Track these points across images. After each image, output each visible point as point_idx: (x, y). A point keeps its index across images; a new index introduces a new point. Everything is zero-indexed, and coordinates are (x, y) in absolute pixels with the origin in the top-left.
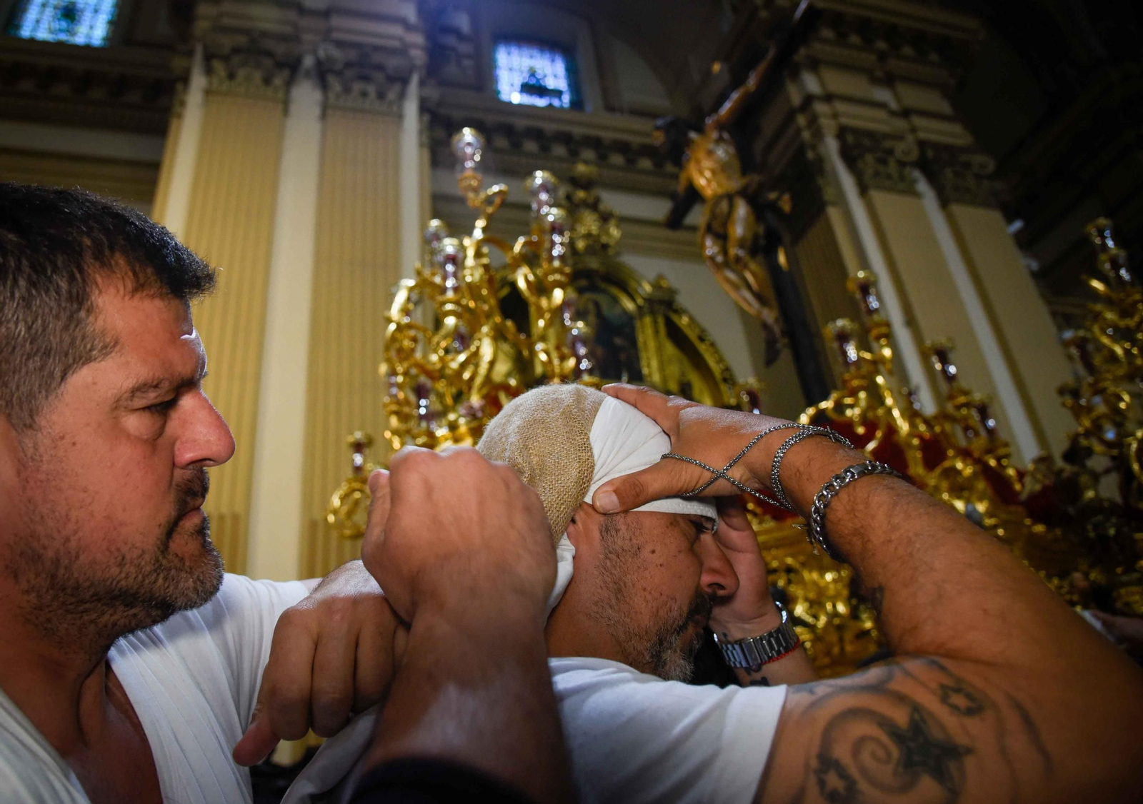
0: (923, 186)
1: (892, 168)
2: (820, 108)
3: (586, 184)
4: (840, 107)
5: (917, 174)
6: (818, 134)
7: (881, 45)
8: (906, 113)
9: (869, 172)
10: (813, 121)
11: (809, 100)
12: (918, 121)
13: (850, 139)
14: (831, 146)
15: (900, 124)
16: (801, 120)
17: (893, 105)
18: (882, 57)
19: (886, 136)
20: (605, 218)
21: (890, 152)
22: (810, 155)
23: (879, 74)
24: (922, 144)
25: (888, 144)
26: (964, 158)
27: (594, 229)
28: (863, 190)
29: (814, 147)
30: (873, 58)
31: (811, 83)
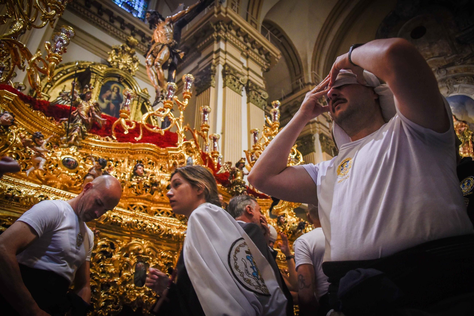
0: (244, 93)
1: (236, 83)
2: (221, 54)
3: (132, 46)
4: (228, 57)
5: (244, 89)
6: (218, 62)
7: (249, 45)
8: (248, 69)
9: (228, 81)
10: (218, 57)
11: (219, 50)
12: (250, 73)
13: (227, 68)
14: (220, 68)
15: (245, 72)
16: (214, 56)
17: (245, 65)
18: (248, 48)
19: (238, 72)
20: (135, 61)
21: (238, 78)
22: (212, 68)
23: (245, 53)
24: (249, 81)
25: (238, 75)
26: (260, 91)
27: (129, 62)
28: (225, 86)
29: (215, 66)
30: (245, 47)
31: (222, 45)
